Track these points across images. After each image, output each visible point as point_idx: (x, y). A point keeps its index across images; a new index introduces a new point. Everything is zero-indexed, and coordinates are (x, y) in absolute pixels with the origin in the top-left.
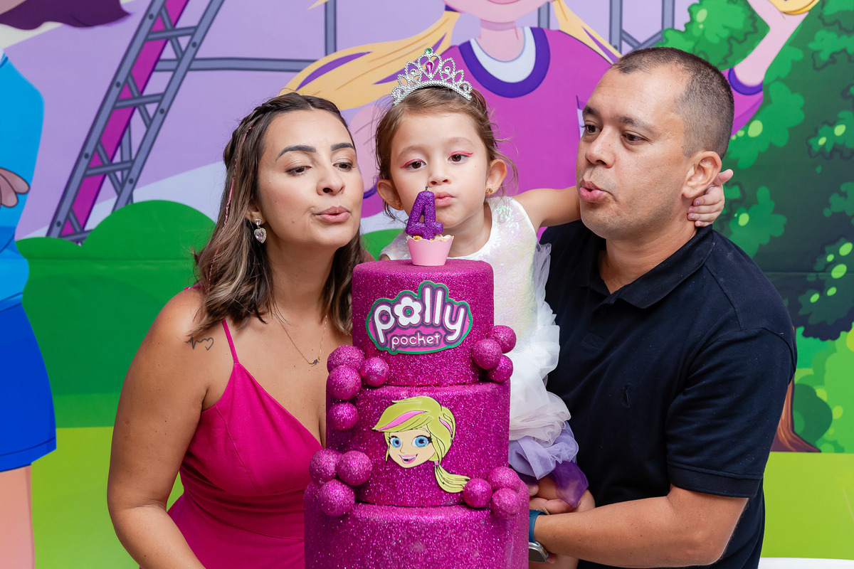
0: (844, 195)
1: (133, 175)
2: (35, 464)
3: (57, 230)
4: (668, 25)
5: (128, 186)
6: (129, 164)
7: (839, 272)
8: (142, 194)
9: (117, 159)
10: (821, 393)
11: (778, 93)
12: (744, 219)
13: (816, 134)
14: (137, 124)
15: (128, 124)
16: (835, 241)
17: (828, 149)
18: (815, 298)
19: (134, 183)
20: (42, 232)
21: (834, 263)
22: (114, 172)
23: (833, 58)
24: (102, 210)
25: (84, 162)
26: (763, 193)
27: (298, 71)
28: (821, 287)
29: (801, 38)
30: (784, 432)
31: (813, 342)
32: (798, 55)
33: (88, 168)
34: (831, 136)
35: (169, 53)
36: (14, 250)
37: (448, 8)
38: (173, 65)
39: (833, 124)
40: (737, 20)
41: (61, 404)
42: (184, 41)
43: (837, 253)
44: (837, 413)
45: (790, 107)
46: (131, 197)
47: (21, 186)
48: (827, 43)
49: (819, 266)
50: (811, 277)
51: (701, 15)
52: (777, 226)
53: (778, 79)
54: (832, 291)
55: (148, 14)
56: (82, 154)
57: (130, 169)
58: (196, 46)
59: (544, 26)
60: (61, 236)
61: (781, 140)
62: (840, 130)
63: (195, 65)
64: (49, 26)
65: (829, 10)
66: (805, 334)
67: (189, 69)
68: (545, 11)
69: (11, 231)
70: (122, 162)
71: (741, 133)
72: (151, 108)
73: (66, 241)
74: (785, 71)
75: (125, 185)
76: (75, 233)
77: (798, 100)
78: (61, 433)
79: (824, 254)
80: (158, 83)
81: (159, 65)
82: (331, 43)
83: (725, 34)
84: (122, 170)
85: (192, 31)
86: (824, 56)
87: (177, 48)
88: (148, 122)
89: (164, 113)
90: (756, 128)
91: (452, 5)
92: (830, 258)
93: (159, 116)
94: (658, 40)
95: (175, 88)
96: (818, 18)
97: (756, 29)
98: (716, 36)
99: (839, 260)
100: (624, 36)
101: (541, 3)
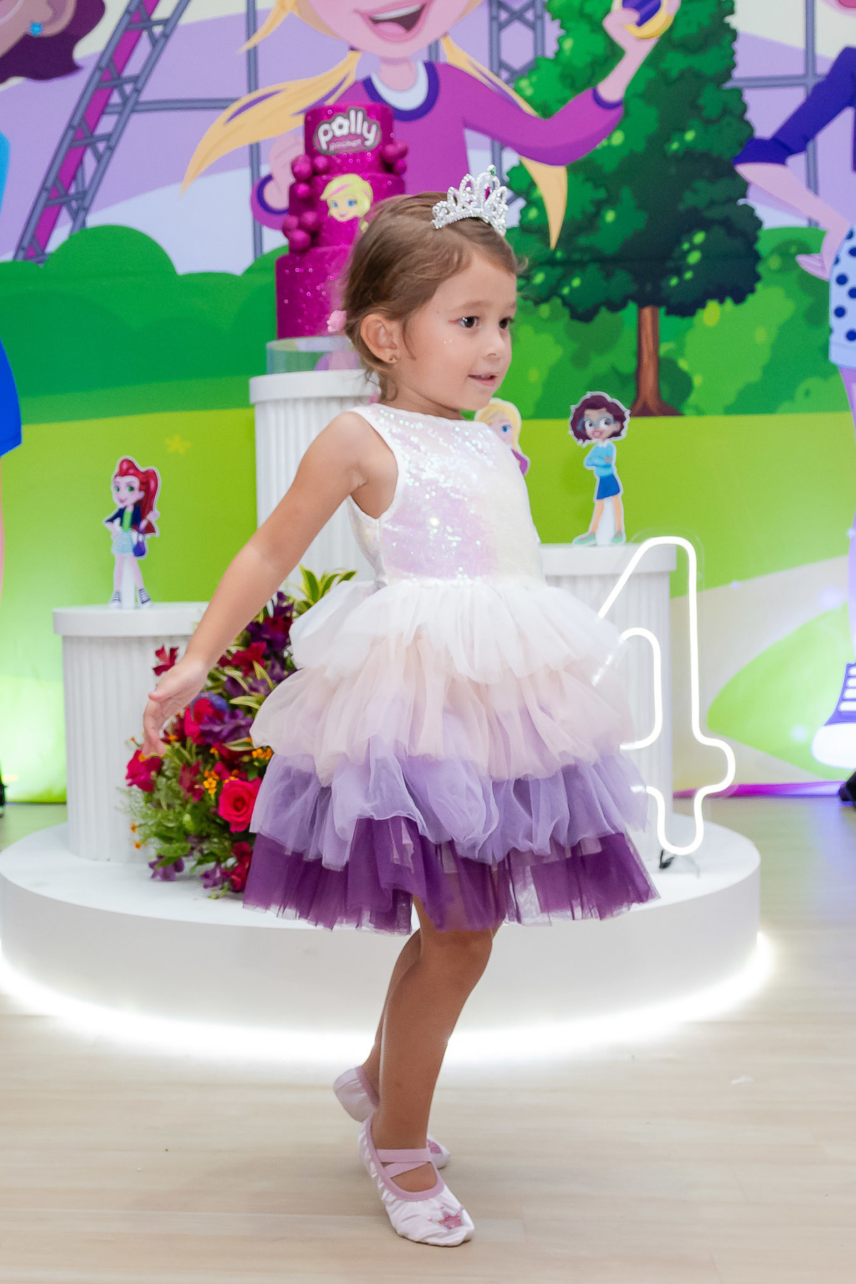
0: (695, 191)
1: (86, 204)
3: (21, 254)
4: (539, 53)
5: (82, 214)
6: (82, 195)
7: (694, 258)
8: (94, 220)
9: (72, 190)
10: (683, 364)
11: (637, 107)
12: (610, 216)
13: (669, 140)
14: (89, 161)
15: (81, 162)
16: (690, 231)
17: (681, 153)
18: (674, 281)
19: (87, 210)
20: (8, 257)
21: (689, 251)
22: (70, 201)
23: (682, 75)
24: (60, 235)
25: (45, 195)
26: (626, 194)
27: (224, 108)
28: (679, 272)
30: (652, 401)
31: (675, 321)
32: (651, 74)
33: (48, 199)
34: (682, 141)
35: (115, 98)
37: (352, 49)
38: (119, 109)
39: (683, 130)
40: (599, 48)
41: (25, 405)
42: (128, 88)
43: (691, 242)
44: (697, 381)
45: (647, 119)
46: (84, 224)
48: (676, 63)
49: (677, 253)
50: (670, 264)
51: (568, 44)
52: (639, 221)
53: (636, 95)
54: (688, 275)
55: (98, 67)
56: (43, 188)
57: (83, 198)
58: (138, 91)
59: (434, 59)
60: (25, 258)
61: (640, 147)
62: (690, 136)
63: (137, 108)
65: (677, 35)
66: (668, 313)
67: (133, 111)
68: (434, 48)
70: (77, 193)
71: (604, 142)
72: (101, 146)
73: (30, 263)
74: (641, 88)
75: (79, 214)
76: (37, 256)
77: (654, 113)
78: (26, 430)
79: (679, 243)
80: (106, 124)
81: (108, 110)
82: (253, 84)
83: (588, 59)
84: (77, 200)
85: (135, 79)
86: (674, 73)
87: (122, 94)
88: (99, 158)
89: (111, 149)
90: (617, 138)
91: (356, 45)
92: (686, 246)
93: (108, 153)
94: (531, 68)
95: (120, 128)
96: (667, 42)
97: (614, 53)
98: (581, 62)
99: (693, 248)
100: (502, 65)
101: (430, 40)
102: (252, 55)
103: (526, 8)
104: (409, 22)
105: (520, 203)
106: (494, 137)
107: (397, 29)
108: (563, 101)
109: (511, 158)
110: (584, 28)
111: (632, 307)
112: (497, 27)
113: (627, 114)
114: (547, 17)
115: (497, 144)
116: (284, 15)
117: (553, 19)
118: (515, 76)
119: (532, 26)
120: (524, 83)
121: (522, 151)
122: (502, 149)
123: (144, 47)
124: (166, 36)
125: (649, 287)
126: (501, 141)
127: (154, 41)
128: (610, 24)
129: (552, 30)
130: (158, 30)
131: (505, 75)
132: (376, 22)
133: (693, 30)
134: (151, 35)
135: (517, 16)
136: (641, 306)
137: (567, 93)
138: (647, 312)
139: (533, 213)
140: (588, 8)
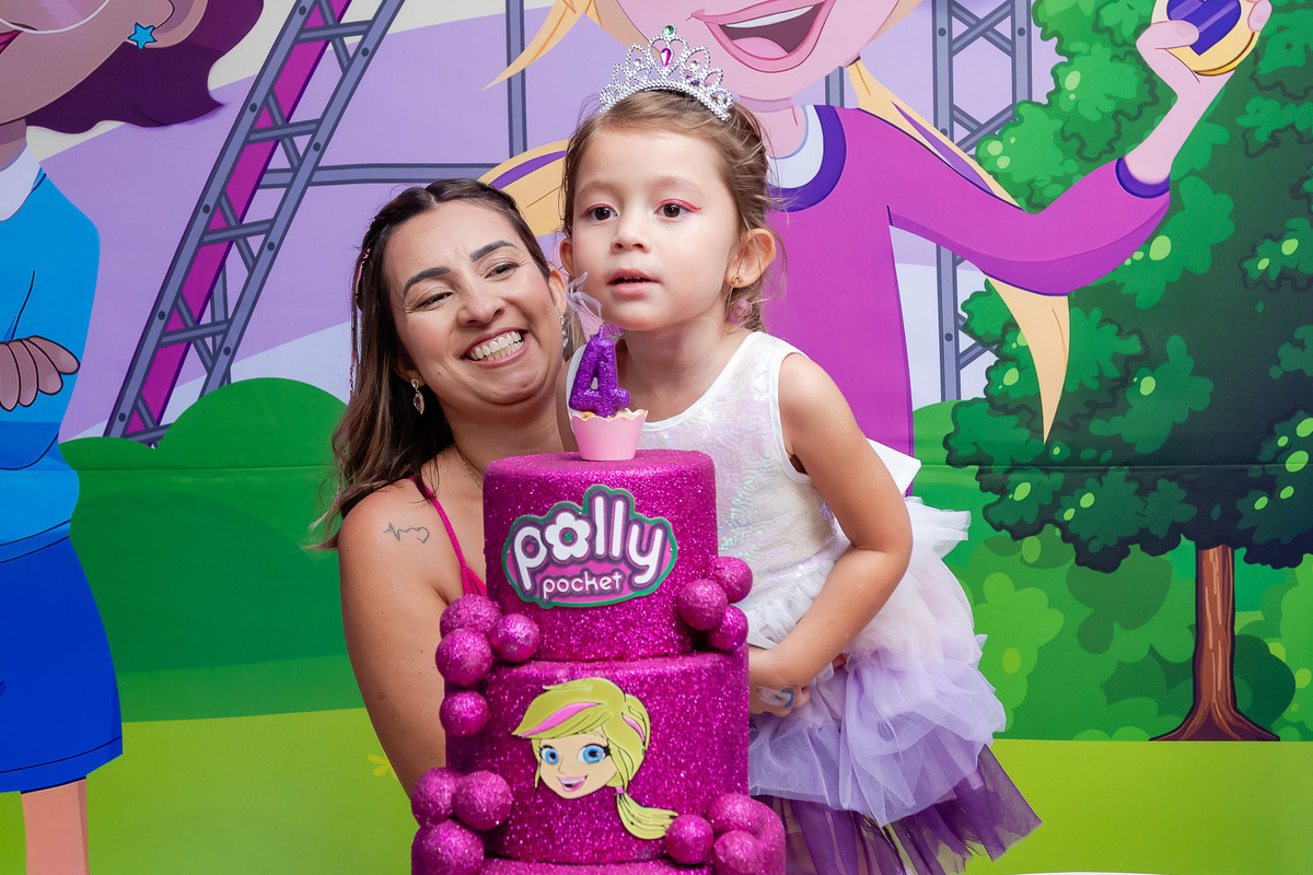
0: (1300, 344)
1: (230, 342)
2: (93, 777)
3: (119, 426)
4: (1022, 95)
5: (223, 359)
6: (224, 326)
7: (1297, 462)
8: (242, 370)
9: (206, 319)
10: (1277, 649)
11: (1193, 193)
12: (1148, 385)
13: (1253, 254)
14: (235, 266)
15: (222, 266)
16: (1290, 415)
17: (1273, 276)
18: (1261, 503)
19: (231, 353)
20: (97, 431)
21: (1289, 450)
22: (202, 338)
23: (1275, 139)
24: (185, 396)
25: (158, 324)
26: (1176, 345)
28: (1270, 487)
29: (1224, 110)
30: (1222, 712)
31: (1263, 571)
32: (1221, 135)
33: (164, 333)
34: (1276, 255)
35: (280, 160)
36: (56, 457)
38: (287, 178)
39: (1278, 237)
40: (1128, 87)
41: (128, 686)
42: (302, 142)
43: (1292, 434)
44: (1302, 678)
45: (1212, 214)
46: (227, 375)
47: (67, 363)
48: (1264, 116)
49: (1266, 454)
50: (1255, 471)
51: (1072, 80)
52: (1199, 394)
53: (1192, 172)
54: (1287, 492)
55: (248, 104)
56: (155, 312)
57: (225, 333)
58: (320, 149)
59: (835, 103)
60: (125, 435)
61: (1201, 264)
62: (1289, 246)
63: (318, 176)
64: (105, 127)
65: (1264, 68)
66: (1249, 559)
67: (309, 183)
68: (835, 82)
69: (53, 429)
70: (214, 323)
71: (1138, 255)
72: (255, 243)
73: (132, 442)
74: (1201, 163)
75: (219, 356)
76: (148, 430)
77: (1225, 203)
79: (1274, 436)
80: (264, 205)
81: (266, 179)
82: (517, 139)
83: (1109, 107)
84: (213, 335)
85: (313, 126)
86: (1262, 136)
87: (291, 152)
88: (251, 263)
89: (274, 248)
90: (1161, 248)
92: (1283, 441)
93: (267, 254)
94: (1008, 120)
95: (289, 211)
96: (1249, 79)
97: (1155, 97)
98: (1095, 110)
99: (1296, 444)
100: (956, 115)
101: (831, 68)
102: (517, 89)
103: (997, 15)
104: (792, 35)
105: (989, 358)
106: (940, 241)
107: (770, 48)
108: (1065, 180)
109: (971, 280)
110: (1102, 52)
111: (1187, 545)
112: (948, 46)
113: (1176, 206)
114: (1036, 31)
115: (947, 254)
116: (571, 20)
117: (1045, 37)
118: (979, 133)
119: (1008, 46)
120: (994, 147)
121: (990, 268)
122: (955, 263)
123: (328, 71)
124: (367, 53)
125: (1216, 513)
126: (955, 248)
127: (346, 63)
128: (1146, 45)
129: (1045, 54)
130: (352, 42)
131: (961, 132)
132: (734, 34)
133: (1297, 58)
134: (341, 52)
135: (982, 29)
136: (1202, 546)
137: (1072, 166)
138: (1213, 555)
139: (1011, 377)
140: (1110, 17)
